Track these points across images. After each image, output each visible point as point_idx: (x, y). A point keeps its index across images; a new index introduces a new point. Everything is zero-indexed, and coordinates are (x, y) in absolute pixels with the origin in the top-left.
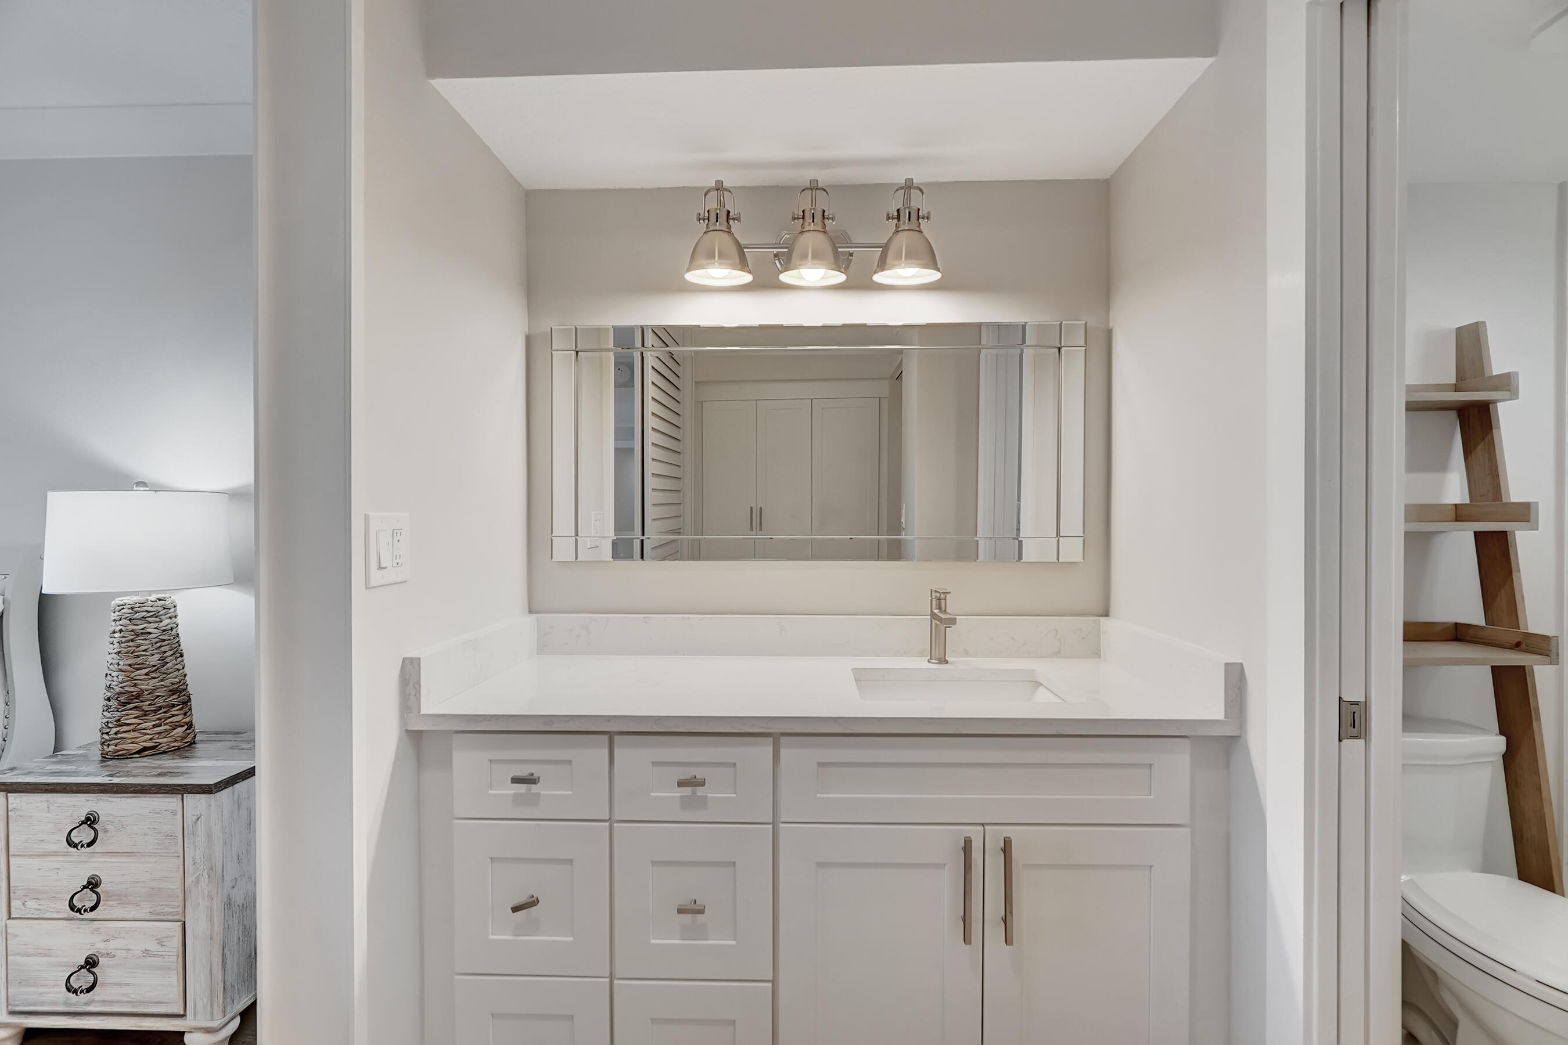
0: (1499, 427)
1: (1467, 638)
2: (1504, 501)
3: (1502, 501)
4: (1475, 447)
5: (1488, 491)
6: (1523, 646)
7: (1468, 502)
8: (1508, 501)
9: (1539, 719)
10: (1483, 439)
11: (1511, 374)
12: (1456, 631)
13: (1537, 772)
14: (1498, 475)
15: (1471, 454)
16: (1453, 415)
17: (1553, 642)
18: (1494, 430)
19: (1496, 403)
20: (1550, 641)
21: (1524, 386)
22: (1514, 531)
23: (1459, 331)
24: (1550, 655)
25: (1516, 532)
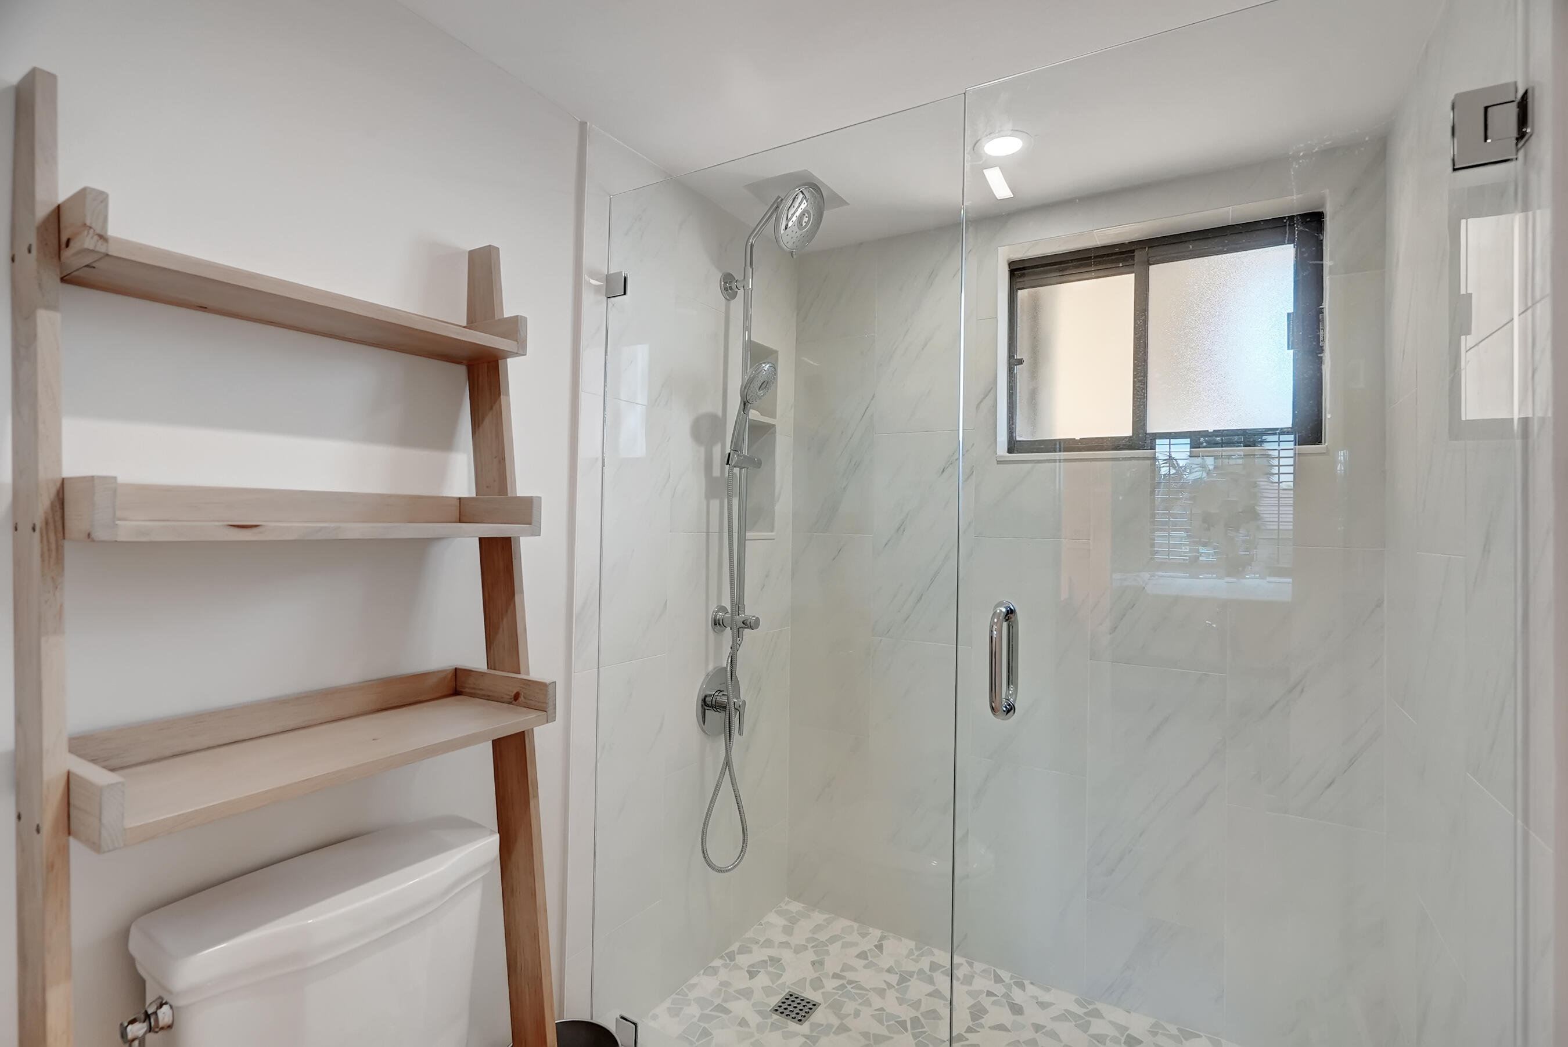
0: (508, 394)
1: (467, 690)
2: (509, 495)
3: (507, 495)
4: (483, 420)
5: (494, 481)
6: (521, 699)
7: (474, 495)
8: (514, 496)
9: (536, 796)
10: (491, 408)
11: (519, 318)
12: (456, 681)
13: (532, 872)
14: (504, 459)
15: (479, 427)
16: (461, 371)
17: (550, 688)
18: (502, 397)
19: (505, 358)
20: (547, 691)
21: (533, 335)
22: (519, 537)
23: (472, 254)
24: (547, 710)
25: (521, 538)
